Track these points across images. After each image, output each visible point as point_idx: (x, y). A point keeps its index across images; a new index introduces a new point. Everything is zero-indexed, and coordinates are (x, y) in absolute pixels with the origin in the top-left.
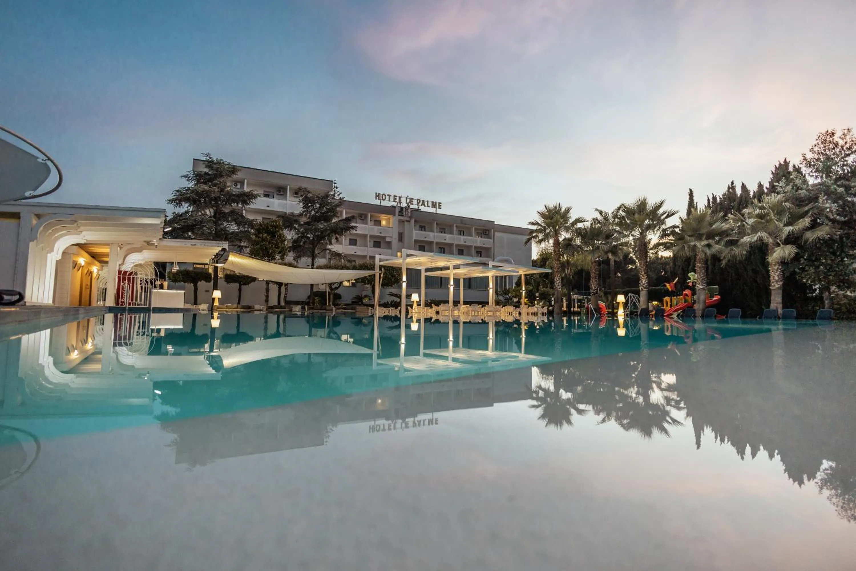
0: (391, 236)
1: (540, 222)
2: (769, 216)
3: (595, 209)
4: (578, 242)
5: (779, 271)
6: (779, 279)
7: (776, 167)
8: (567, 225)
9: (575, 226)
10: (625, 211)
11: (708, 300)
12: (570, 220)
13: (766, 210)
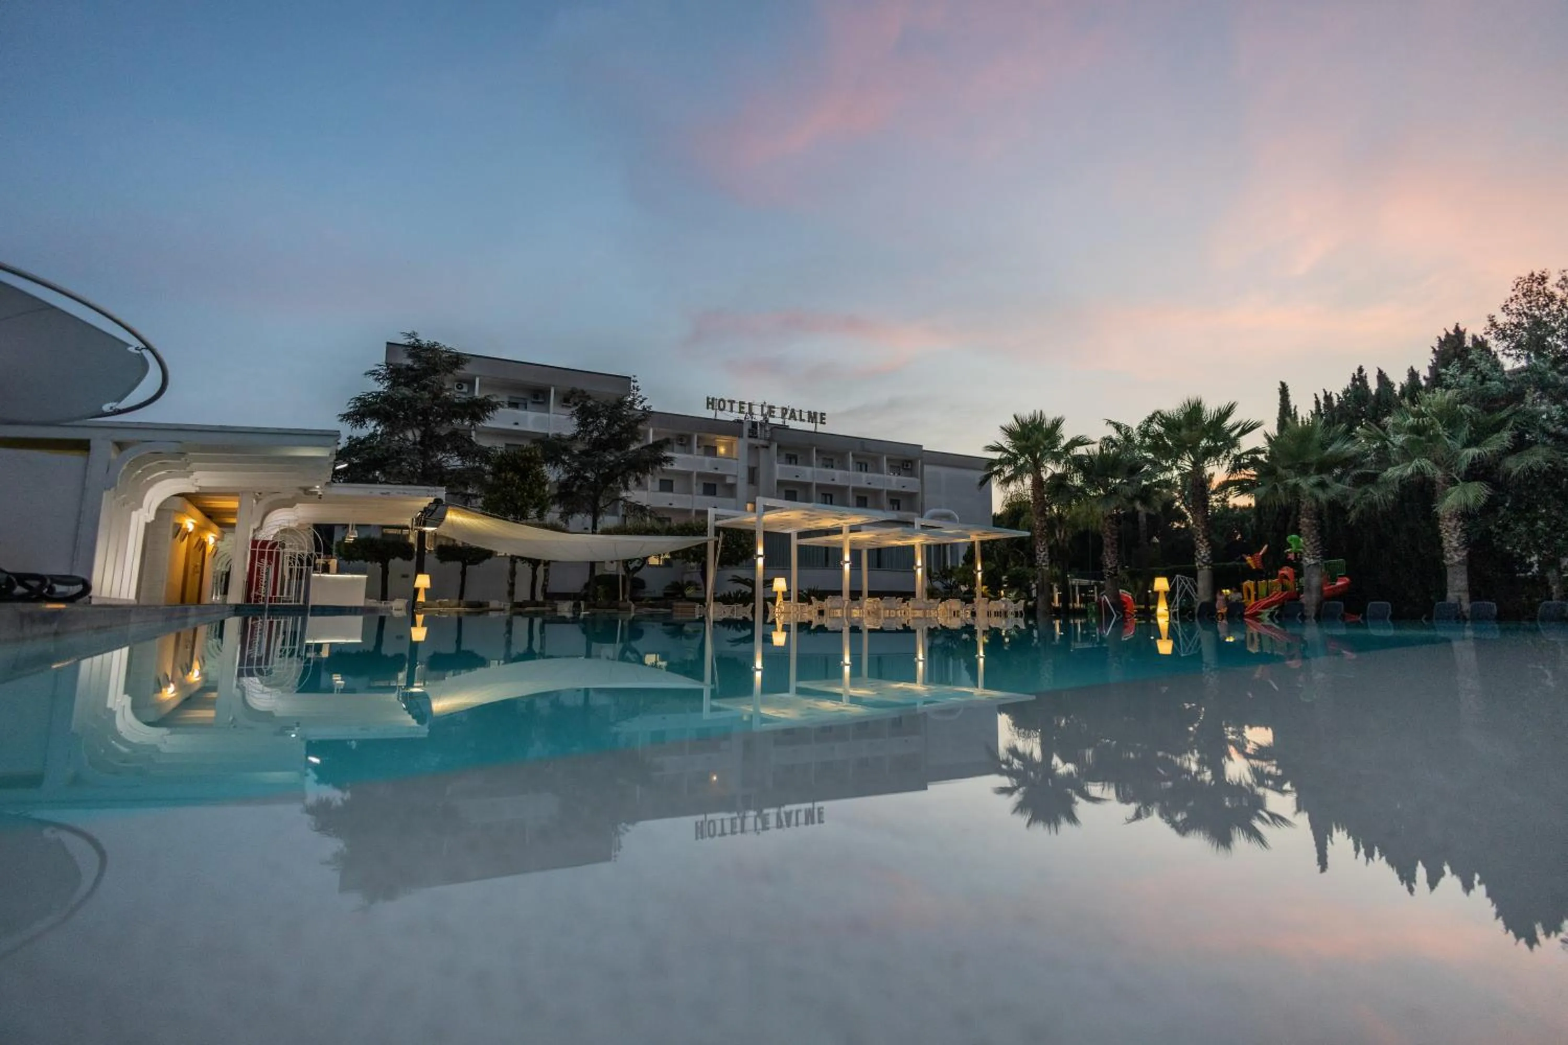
0: (735, 474)
1: (1005, 446)
2: (1433, 429)
3: (1106, 421)
4: (1077, 480)
5: (1460, 530)
6: (1460, 545)
7: (1440, 340)
8: (1056, 450)
9: (1071, 452)
10: (1162, 423)
11: (1327, 585)
12: (1062, 440)
13: (1428, 418)
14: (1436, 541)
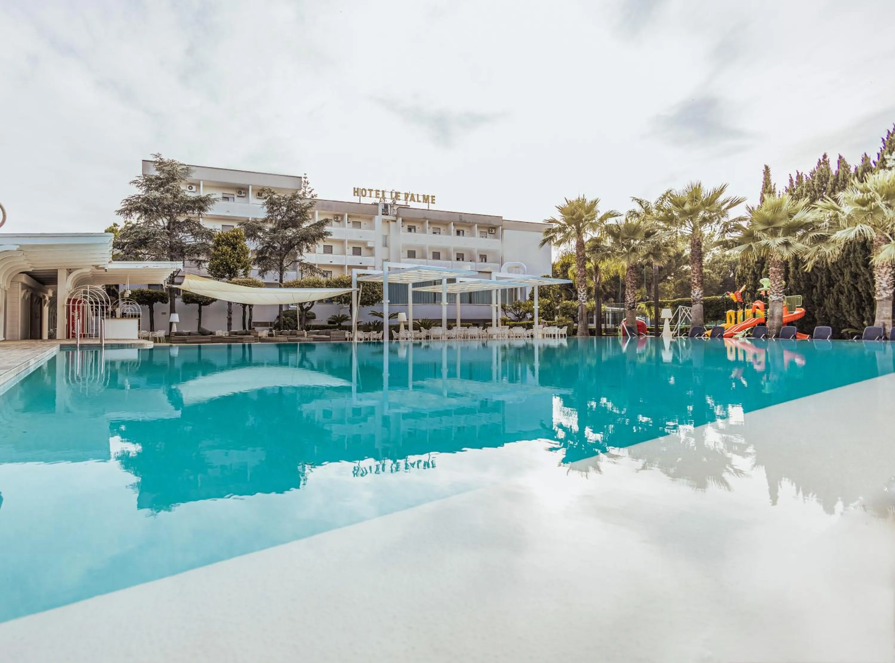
0: (374, 240)
1: (559, 219)
2: (874, 201)
4: (609, 242)
5: (889, 274)
6: (888, 286)
7: (888, 132)
8: (594, 221)
9: (605, 222)
10: (671, 199)
11: (787, 314)
12: (598, 214)
13: (871, 193)
14: (870, 283)
